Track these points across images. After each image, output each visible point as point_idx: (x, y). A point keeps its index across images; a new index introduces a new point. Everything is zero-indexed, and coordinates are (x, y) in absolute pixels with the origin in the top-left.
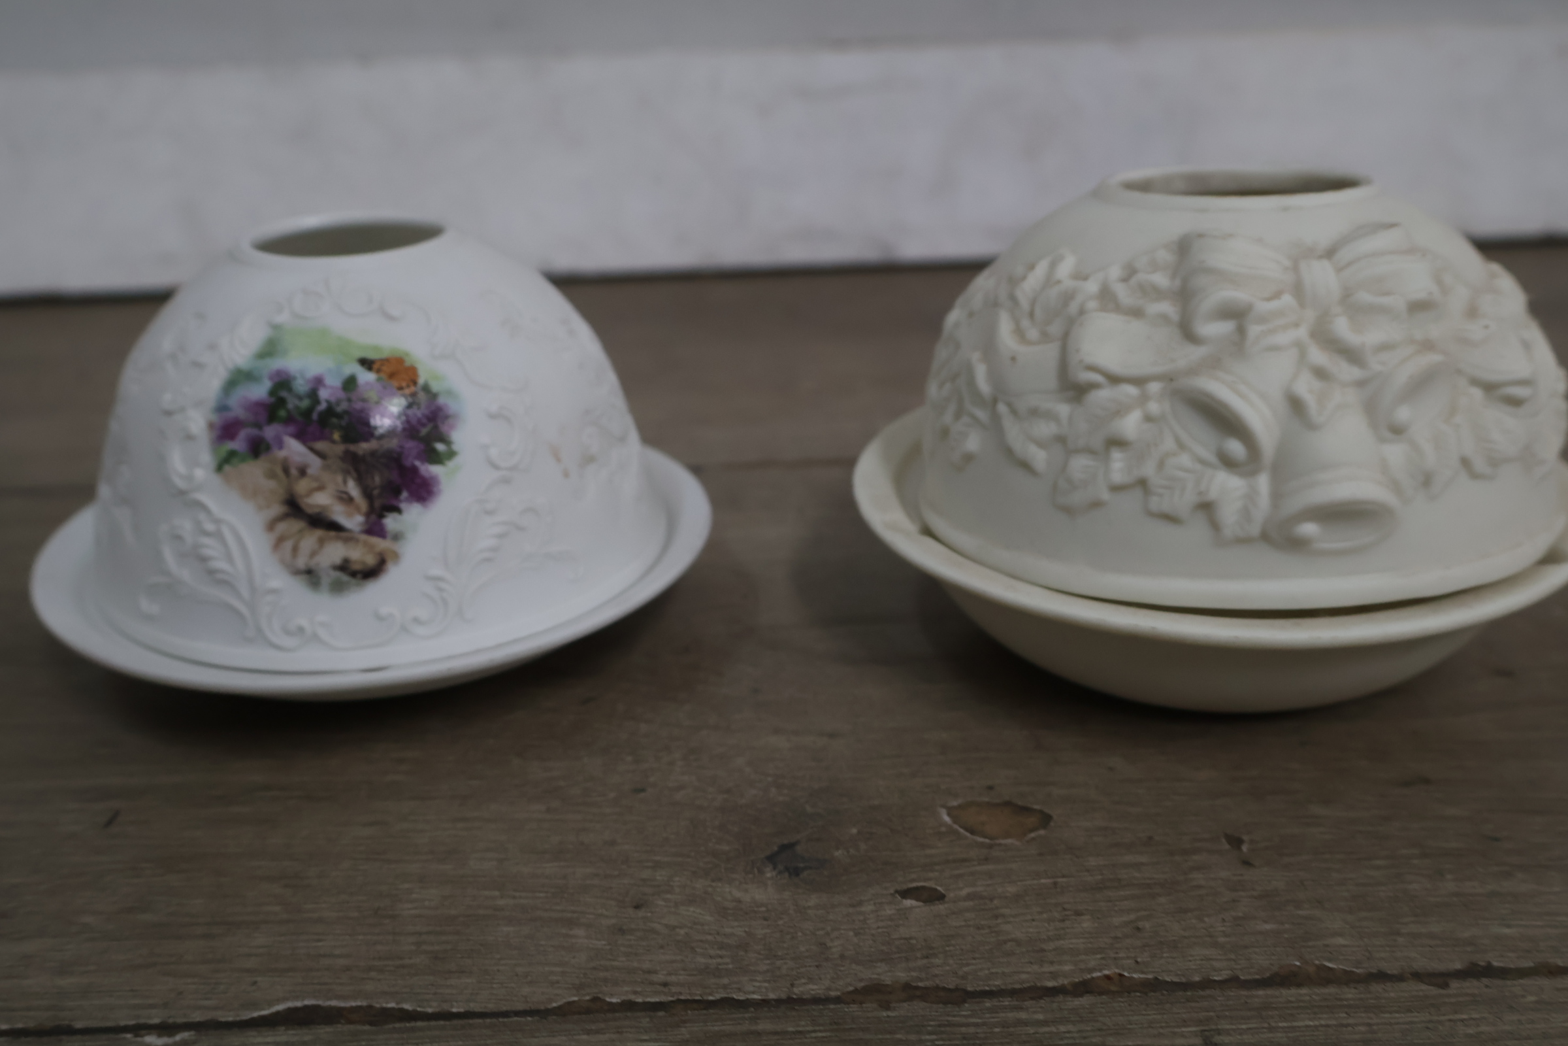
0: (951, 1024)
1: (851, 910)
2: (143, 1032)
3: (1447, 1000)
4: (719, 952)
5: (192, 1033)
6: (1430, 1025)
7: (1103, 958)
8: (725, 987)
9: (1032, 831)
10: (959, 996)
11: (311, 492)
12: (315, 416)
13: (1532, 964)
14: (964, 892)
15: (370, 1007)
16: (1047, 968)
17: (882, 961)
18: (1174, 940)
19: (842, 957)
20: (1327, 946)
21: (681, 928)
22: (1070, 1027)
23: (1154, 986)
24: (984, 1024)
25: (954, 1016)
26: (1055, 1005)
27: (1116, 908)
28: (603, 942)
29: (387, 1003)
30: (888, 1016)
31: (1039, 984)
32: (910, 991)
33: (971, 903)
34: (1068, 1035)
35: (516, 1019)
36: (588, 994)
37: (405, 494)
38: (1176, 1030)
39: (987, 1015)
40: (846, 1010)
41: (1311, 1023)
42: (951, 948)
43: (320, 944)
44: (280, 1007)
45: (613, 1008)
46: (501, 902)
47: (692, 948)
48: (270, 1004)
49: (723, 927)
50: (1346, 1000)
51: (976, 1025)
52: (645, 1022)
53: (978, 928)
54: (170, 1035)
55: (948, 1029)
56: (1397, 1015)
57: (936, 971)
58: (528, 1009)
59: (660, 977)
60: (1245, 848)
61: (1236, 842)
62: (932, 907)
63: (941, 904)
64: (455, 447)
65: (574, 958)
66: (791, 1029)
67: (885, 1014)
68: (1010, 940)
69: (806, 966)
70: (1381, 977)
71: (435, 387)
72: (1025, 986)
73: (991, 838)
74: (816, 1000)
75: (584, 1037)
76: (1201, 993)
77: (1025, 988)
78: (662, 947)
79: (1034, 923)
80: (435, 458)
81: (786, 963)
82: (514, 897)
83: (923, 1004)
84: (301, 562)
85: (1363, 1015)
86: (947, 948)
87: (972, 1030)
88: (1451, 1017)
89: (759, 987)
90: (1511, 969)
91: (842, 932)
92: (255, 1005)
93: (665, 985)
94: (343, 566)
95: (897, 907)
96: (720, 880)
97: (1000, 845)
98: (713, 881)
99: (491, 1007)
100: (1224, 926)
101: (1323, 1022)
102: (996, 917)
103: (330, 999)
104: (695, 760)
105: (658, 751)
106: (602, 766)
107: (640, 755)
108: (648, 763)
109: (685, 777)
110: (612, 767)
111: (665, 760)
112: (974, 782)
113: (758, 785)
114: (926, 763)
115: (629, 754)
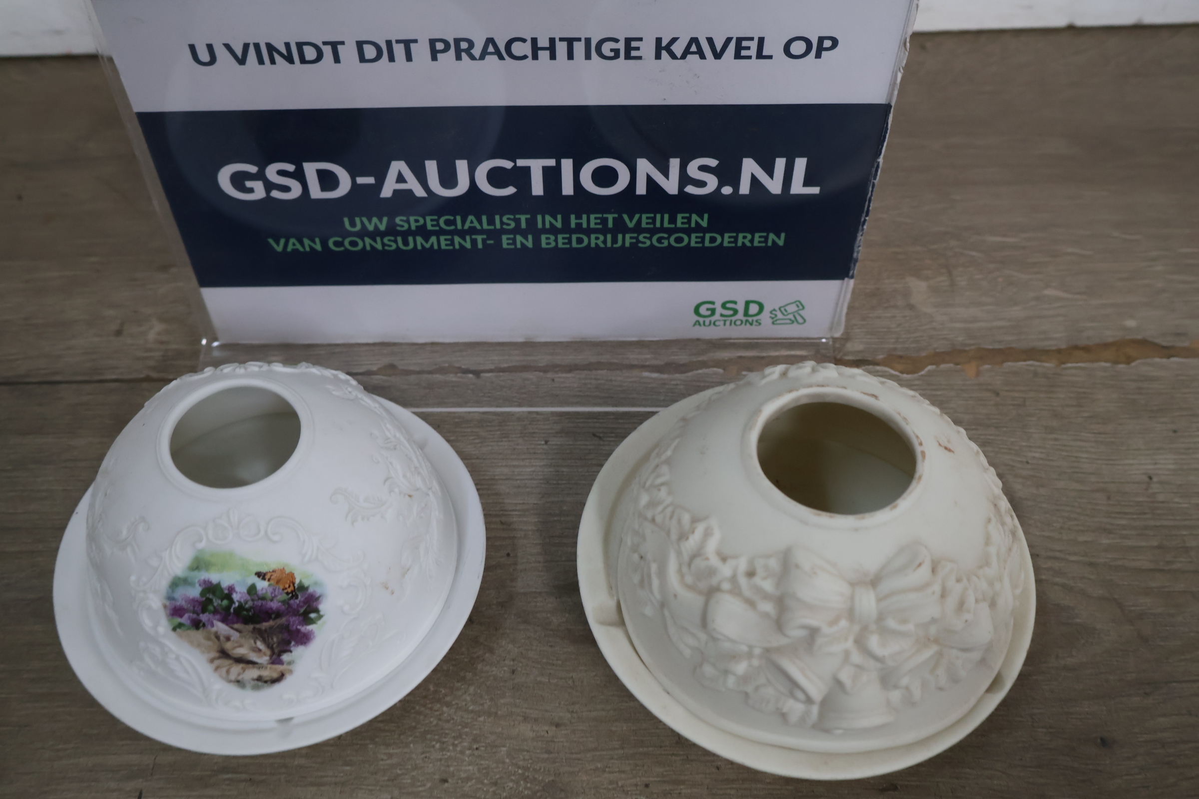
11: (234, 648)
12: (232, 610)
37: (293, 643)
64: (321, 613)
71: (306, 583)
80: (312, 622)
84: (233, 677)
94: (259, 679)
104: (477, 749)
105: (455, 738)
106: (421, 754)
107: (444, 743)
108: (448, 751)
109: (471, 768)
110: (428, 755)
111: (459, 749)
112: (638, 779)
113: (513, 778)
114: (612, 758)
115: (438, 741)
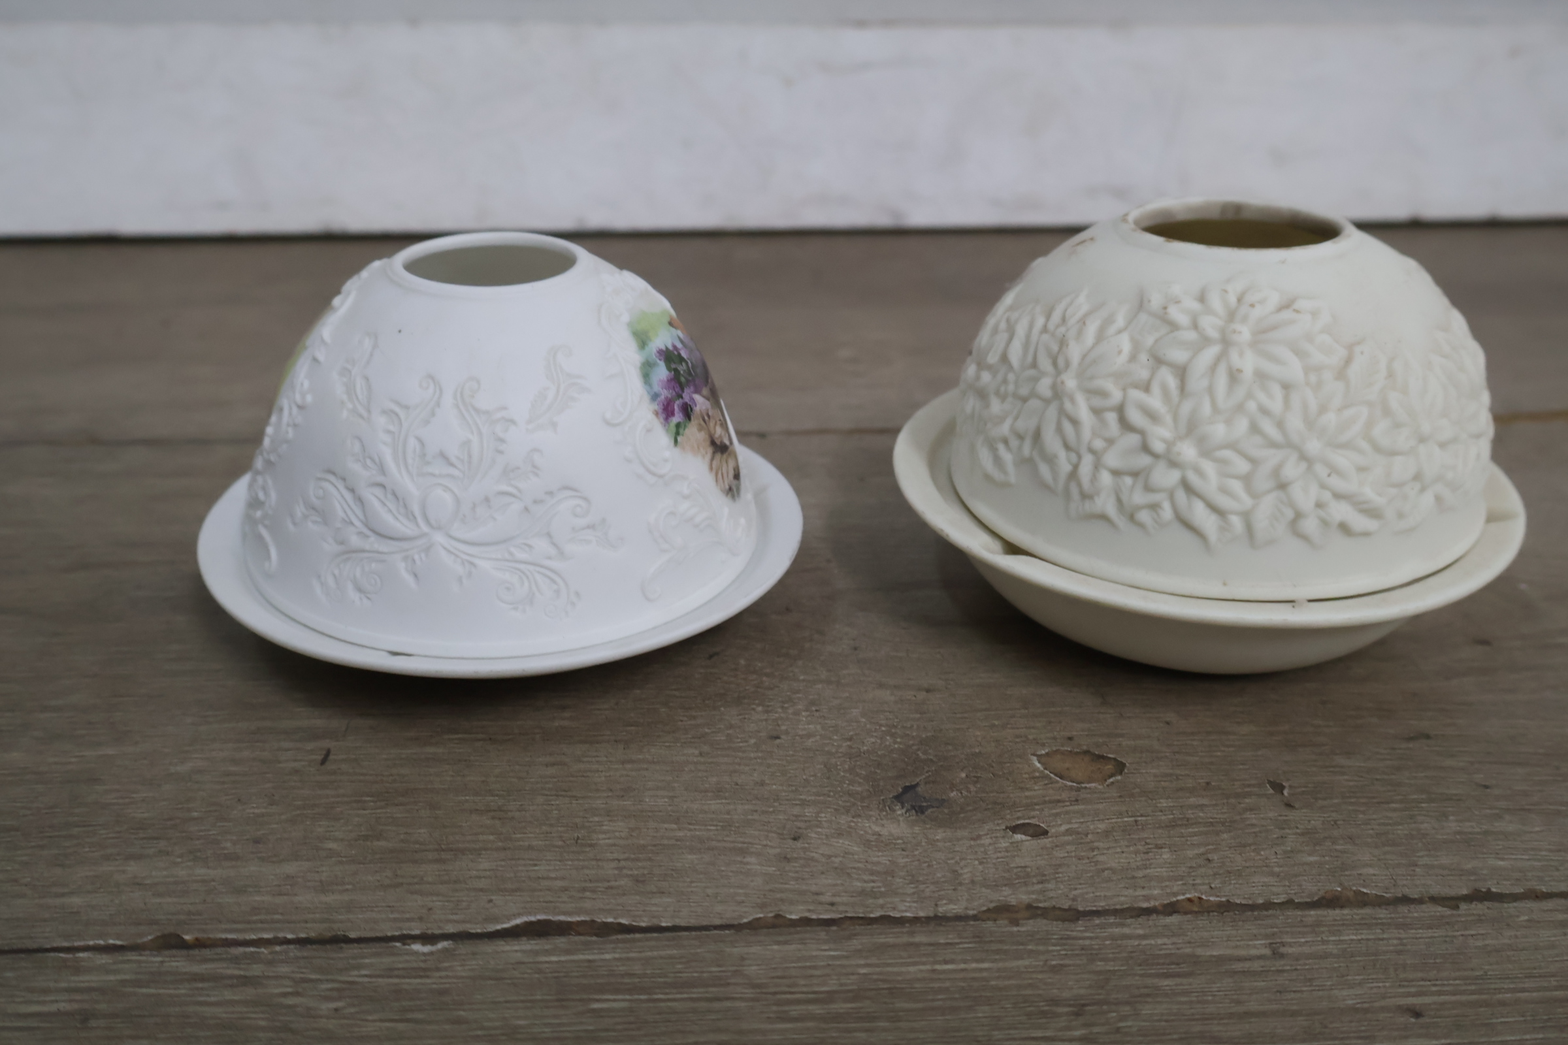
0: (1069, 938)
1: (972, 843)
2: (409, 941)
3: (1459, 919)
4: (871, 878)
5: (451, 942)
6: (1447, 939)
7: (1183, 884)
8: (882, 907)
9: (1110, 777)
10: (1073, 915)
13: (1522, 890)
14: (1063, 828)
15: (593, 921)
16: (1140, 892)
17: (1005, 885)
18: (1238, 870)
19: (973, 882)
20: (1360, 874)
21: (836, 857)
22: (1165, 940)
23: (1226, 907)
24: (1097, 938)
25: (1072, 931)
26: (1151, 923)
27: (1189, 843)
28: (774, 869)
29: (606, 918)
30: (1019, 931)
31: (1136, 906)
32: (1034, 911)
33: (1070, 838)
34: (1164, 947)
35: (716, 932)
36: (771, 912)
38: (1251, 943)
39: (1098, 931)
40: (984, 926)
41: (1354, 937)
42: (1060, 875)
43: (536, 868)
44: (518, 921)
45: (794, 923)
46: (681, 834)
47: (849, 874)
48: (509, 919)
49: (870, 856)
50: (1380, 919)
51: (1091, 938)
52: (823, 935)
53: (1079, 859)
54: (433, 944)
55: (1069, 941)
56: (1421, 931)
57: (1052, 894)
58: (724, 924)
59: (827, 898)
60: (1286, 792)
61: (1278, 788)
62: (1039, 841)
63: (1045, 838)
65: (752, 881)
66: (942, 941)
67: (1015, 929)
68: (1107, 869)
69: (944, 890)
70: (1406, 900)
72: (1125, 906)
73: (1078, 783)
74: (958, 918)
75: (776, 947)
76: (1265, 913)
77: (1124, 909)
78: (823, 873)
79: (1124, 855)
81: (928, 887)
82: (690, 830)
83: (1045, 921)
85: (1395, 931)
86: (1057, 876)
87: (1087, 942)
88: (1463, 933)
89: (910, 907)
90: (1506, 894)
91: (969, 861)
92: (496, 920)
93: (832, 904)
95: (1010, 841)
96: (859, 816)
97: (1086, 788)
98: (853, 817)
99: (693, 922)
100: (1277, 858)
101: (1363, 937)
102: (1093, 850)
103: (559, 914)
104: (817, 711)
105: (783, 702)
106: (738, 716)
107: (768, 706)
108: (776, 713)
109: (811, 726)
110: (747, 716)
111: (790, 711)
112: (1055, 733)
113: (875, 734)
114: (1013, 716)
115: (758, 705)
